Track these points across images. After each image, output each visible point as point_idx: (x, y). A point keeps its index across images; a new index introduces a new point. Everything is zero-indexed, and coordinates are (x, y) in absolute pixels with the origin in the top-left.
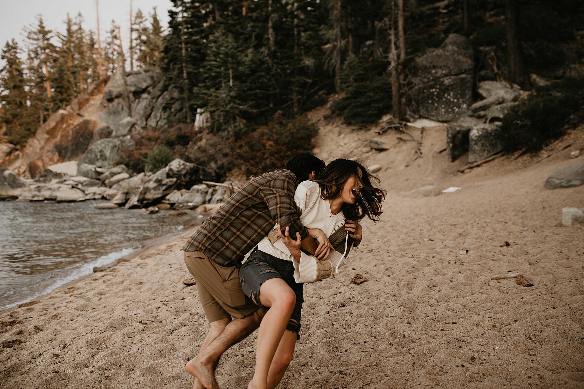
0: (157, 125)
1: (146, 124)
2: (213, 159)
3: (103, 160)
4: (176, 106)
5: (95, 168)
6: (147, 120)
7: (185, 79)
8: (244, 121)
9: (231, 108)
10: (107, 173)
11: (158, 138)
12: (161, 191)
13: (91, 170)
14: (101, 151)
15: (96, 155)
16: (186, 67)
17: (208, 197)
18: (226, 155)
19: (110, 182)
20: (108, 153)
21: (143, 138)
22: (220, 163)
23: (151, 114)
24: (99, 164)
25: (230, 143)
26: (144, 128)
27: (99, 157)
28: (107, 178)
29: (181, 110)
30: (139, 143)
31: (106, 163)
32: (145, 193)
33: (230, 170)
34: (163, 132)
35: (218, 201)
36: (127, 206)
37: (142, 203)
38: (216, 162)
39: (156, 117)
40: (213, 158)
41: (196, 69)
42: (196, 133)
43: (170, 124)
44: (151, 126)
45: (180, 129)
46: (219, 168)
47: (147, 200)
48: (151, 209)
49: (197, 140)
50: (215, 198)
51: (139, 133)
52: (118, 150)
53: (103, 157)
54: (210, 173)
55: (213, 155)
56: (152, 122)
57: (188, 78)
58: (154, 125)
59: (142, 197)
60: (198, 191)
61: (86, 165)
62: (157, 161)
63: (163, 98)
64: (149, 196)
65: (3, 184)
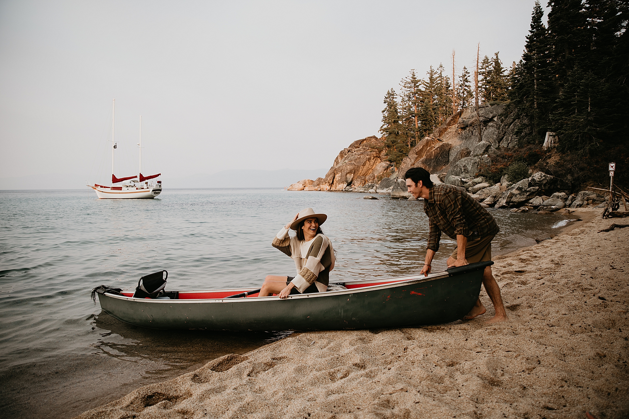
0: (508, 147)
1: (499, 146)
2: (569, 173)
3: (466, 173)
4: (527, 131)
5: (461, 179)
6: (499, 142)
7: (536, 109)
8: (601, 141)
9: (589, 130)
10: (470, 183)
11: (511, 156)
12: (525, 196)
13: (458, 180)
14: (464, 166)
15: (461, 169)
16: (537, 99)
17: (568, 202)
18: (582, 169)
19: (473, 189)
20: (469, 168)
21: (497, 156)
22: (576, 175)
23: (503, 137)
24: (462, 175)
25: (586, 159)
26: (498, 148)
27: (463, 171)
28: (470, 186)
29: (531, 133)
30: (494, 161)
31: (468, 175)
32: (511, 197)
33: (584, 181)
34: (515, 152)
35: (578, 205)
36: (497, 206)
37: (509, 205)
38: (572, 175)
39: (507, 140)
40: (570, 171)
41: (545, 100)
42: (546, 152)
43: (520, 145)
44: (503, 147)
45: (530, 149)
46: (574, 180)
47: (512, 202)
48: (522, 208)
49: (546, 157)
50: (575, 204)
51: (494, 153)
52: (478, 166)
53: (466, 171)
54: (567, 183)
55: (571, 169)
56: (504, 144)
57: (538, 108)
58: (505, 146)
59: (509, 200)
60: (558, 197)
61: (453, 176)
62: (517, 174)
63: (515, 125)
64: (514, 199)
65: (397, 188)
